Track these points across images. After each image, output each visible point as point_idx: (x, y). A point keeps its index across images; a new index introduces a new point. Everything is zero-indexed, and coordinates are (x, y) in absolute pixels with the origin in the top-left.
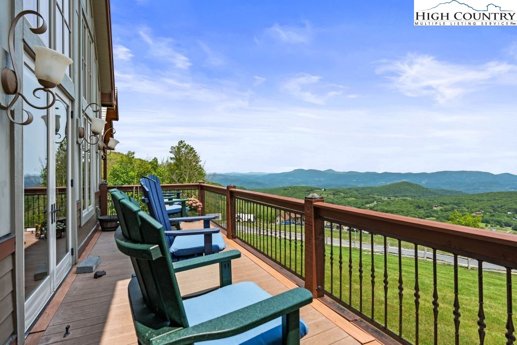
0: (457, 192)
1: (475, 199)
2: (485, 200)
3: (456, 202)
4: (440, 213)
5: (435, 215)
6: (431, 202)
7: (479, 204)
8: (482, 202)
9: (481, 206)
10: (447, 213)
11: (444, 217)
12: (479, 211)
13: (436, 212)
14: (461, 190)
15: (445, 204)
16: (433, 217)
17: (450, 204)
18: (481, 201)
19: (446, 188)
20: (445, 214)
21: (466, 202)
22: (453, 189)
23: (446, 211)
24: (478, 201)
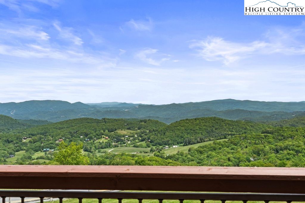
0: (43, 122)
1: (58, 127)
2: (65, 127)
3: (43, 131)
4: (29, 145)
5: (25, 148)
6: (20, 134)
7: (61, 132)
8: (63, 130)
9: (62, 134)
10: (35, 144)
11: (32, 149)
12: (61, 138)
13: (25, 144)
14: (46, 119)
15: (33, 135)
16: (22, 150)
17: (38, 134)
18: (62, 128)
19: (33, 118)
20: (34, 145)
21: (51, 131)
22: (40, 119)
23: (34, 142)
24: (60, 129)
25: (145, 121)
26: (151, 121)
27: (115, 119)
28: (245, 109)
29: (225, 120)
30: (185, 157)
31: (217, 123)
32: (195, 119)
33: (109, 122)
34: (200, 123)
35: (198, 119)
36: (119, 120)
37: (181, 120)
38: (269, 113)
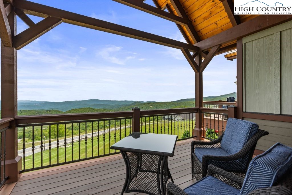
25: (50, 111)
26: (54, 110)
27: (29, 110)
28: (103, 104)
29: (95, 109)
30: (76, 127)
31: (91, 110)
32: (80, 109)
33: (24, 112)
34: (82, 110)
35: (81, 109)
36: (32, 111)
37: (72, 110)
38: (113, 105)
